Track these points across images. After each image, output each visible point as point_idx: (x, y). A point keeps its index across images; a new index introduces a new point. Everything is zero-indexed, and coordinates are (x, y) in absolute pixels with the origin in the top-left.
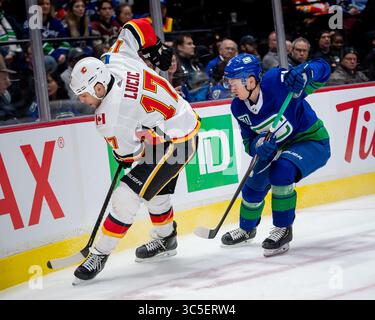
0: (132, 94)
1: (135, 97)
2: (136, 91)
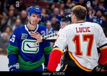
0: (78, 30)
1: (77, 32)
2: (80, 32)
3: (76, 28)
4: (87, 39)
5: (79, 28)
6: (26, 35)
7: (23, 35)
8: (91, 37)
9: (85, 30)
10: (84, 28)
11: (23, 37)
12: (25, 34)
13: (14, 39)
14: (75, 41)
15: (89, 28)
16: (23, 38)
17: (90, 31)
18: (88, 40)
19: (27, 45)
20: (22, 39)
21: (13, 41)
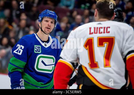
0: (92, 31)
1: (90, 34)
2: (95, 33)
3: (90, 28)
4: (104, 43)
5: (95, 28)
6: (40, 47)
7: (36, 47)
8: (111, 41)
9: (102, 30)
10: (102, 28)
11: (36, 49)
12: (38, 46)
13: (22, 51)
14: (88, 47)
15: (109, 27)
16: (37, 51)
17: (109, 32)
18: (106, 44)
19: (42, 62)
20: (35, 52)
21: (20, 54)
